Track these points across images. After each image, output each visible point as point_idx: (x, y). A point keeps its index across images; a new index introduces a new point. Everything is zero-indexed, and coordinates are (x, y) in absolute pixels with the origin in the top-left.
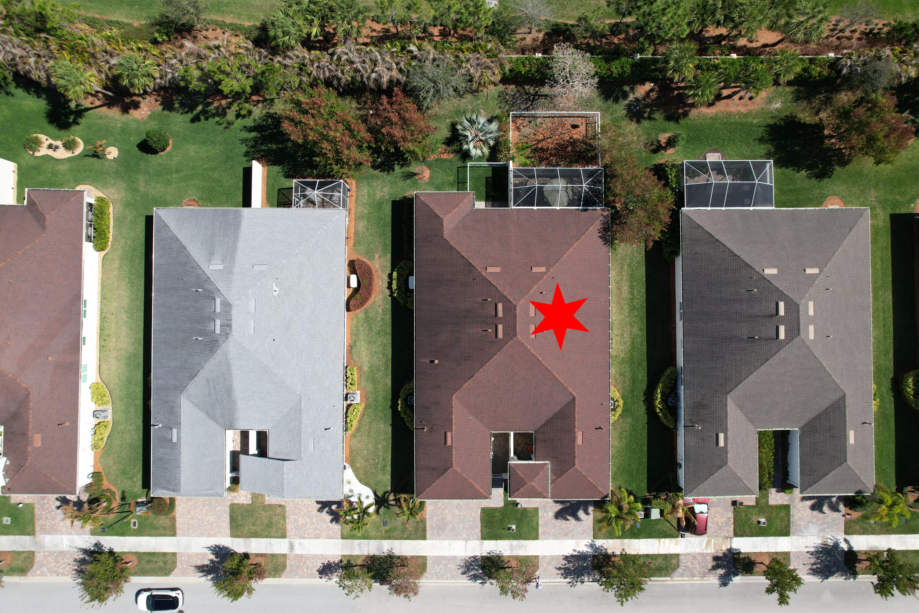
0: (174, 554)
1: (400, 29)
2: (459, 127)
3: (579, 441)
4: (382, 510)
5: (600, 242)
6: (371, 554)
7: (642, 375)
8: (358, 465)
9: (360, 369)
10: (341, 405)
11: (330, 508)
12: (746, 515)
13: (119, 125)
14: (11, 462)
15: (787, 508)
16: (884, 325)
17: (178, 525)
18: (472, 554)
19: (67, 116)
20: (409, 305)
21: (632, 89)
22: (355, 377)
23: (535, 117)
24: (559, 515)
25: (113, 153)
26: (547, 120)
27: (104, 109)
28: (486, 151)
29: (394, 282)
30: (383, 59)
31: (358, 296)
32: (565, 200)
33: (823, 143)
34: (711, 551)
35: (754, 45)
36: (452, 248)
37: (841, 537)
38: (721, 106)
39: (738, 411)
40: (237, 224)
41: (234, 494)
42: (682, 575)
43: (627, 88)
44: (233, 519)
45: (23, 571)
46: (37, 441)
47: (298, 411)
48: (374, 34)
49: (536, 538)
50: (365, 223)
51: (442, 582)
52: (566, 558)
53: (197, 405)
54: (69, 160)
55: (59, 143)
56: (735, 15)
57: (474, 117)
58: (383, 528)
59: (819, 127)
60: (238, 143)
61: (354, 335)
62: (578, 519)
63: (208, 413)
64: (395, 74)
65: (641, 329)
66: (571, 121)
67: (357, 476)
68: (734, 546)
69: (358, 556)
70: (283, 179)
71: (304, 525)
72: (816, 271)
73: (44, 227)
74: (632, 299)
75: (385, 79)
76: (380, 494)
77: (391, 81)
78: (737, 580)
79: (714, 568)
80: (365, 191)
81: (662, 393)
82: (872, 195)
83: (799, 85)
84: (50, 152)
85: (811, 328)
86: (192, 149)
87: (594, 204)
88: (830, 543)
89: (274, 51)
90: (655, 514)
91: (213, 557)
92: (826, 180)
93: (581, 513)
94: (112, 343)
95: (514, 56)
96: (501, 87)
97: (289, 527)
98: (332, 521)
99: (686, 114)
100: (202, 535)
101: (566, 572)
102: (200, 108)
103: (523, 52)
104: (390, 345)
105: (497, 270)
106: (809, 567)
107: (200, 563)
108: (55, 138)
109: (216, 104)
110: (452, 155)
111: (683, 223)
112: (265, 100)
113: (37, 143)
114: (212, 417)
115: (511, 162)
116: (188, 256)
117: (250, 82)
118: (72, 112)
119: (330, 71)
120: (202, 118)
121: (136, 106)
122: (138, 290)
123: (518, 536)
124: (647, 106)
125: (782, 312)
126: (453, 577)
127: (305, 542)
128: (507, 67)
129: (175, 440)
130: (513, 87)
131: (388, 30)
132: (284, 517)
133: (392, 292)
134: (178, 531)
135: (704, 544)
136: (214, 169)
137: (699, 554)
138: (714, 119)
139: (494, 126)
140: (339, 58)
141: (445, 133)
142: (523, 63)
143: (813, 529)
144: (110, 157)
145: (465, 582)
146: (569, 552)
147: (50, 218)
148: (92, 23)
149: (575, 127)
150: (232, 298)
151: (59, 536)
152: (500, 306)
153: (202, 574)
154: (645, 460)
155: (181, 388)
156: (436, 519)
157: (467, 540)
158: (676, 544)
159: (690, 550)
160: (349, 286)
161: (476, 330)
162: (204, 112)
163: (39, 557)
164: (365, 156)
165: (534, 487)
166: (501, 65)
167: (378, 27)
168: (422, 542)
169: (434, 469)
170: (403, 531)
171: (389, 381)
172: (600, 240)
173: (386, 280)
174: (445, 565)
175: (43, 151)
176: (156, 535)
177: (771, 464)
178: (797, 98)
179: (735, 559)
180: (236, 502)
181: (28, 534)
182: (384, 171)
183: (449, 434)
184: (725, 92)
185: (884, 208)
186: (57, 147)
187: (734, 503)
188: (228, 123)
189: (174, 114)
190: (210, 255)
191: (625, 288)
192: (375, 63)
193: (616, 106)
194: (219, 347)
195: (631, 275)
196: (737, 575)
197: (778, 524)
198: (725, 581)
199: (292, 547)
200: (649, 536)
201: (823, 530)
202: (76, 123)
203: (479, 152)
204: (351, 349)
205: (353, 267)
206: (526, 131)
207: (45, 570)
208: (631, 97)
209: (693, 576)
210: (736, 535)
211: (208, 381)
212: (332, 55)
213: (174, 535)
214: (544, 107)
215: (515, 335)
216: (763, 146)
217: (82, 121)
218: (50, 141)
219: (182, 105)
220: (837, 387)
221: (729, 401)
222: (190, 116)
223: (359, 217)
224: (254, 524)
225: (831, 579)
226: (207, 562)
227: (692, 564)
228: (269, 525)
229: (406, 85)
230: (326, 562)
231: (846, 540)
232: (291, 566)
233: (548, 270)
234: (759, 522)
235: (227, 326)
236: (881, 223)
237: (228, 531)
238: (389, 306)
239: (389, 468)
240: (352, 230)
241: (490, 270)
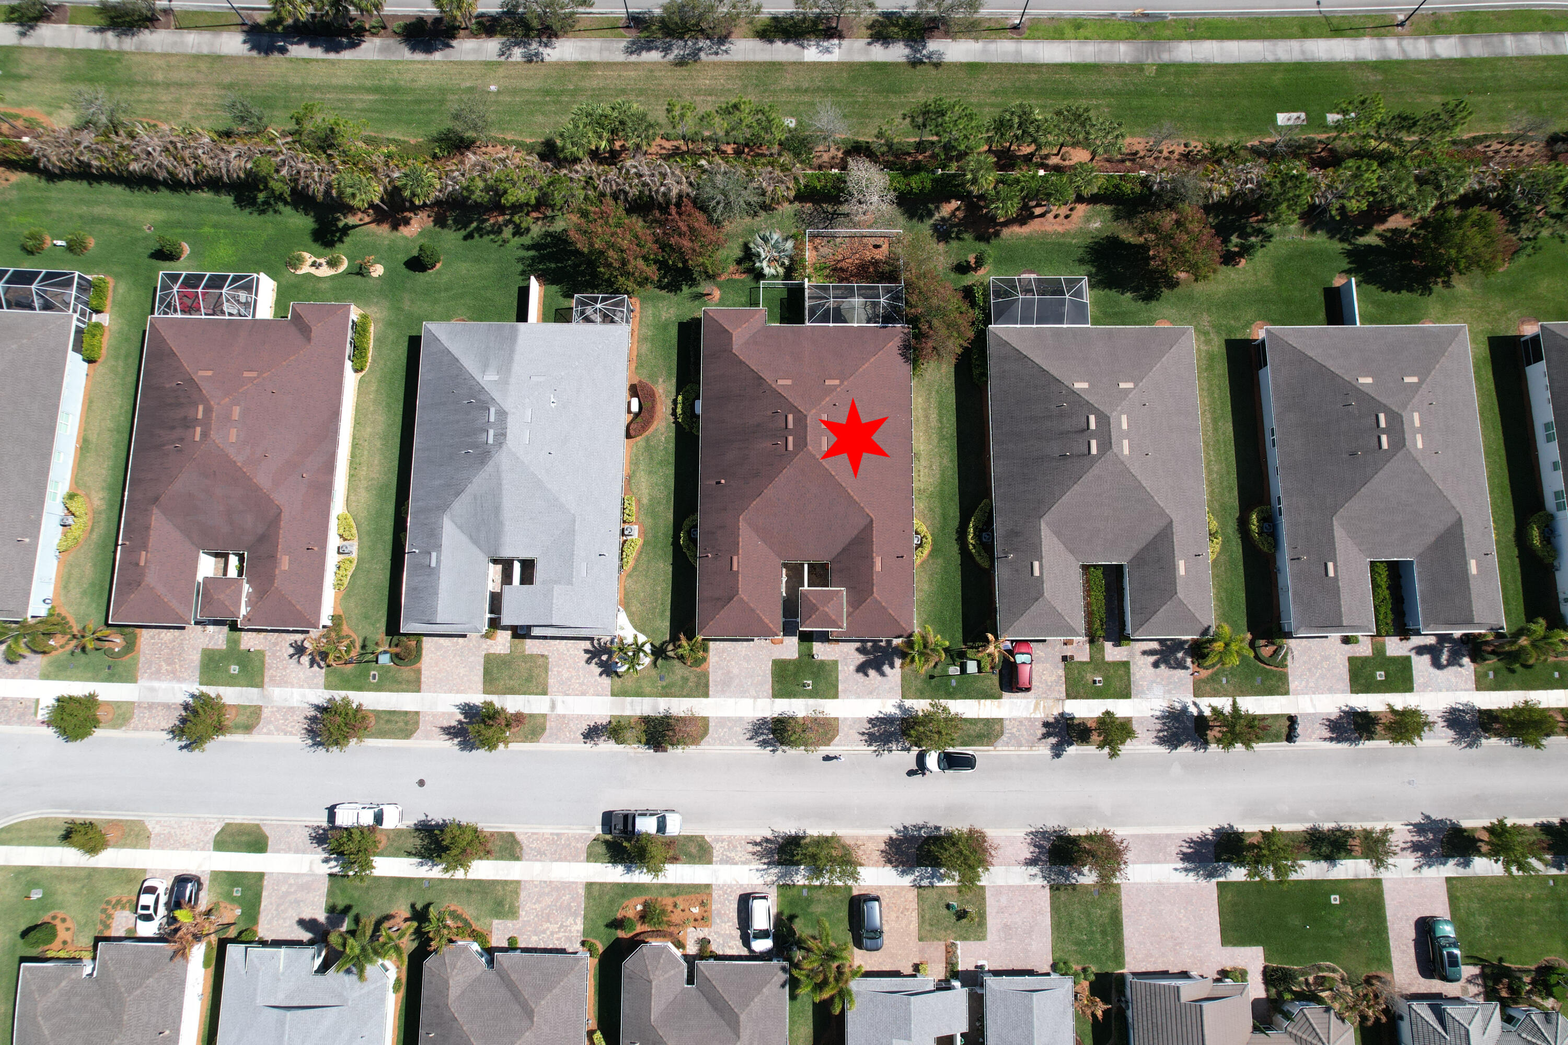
0: (417, 713)
1: (691, 147)
2: (752, 245)
3: (878, 566)
4: (660, 661)
5: (900, 360)
6: (645, 714)
7: (954, 511)
8: (634, 609)
9: (638, 501)
10: (617, 540)
11: (600, 659)
12: (1079, 673)
13: (386, 242)
14: (254, 589)
15: (1126, 664)
16: (1226, 459)
17: (423, 679)
18: (761, 715)
19: (333, 233)
20: (694, 431)
21: (937, 208)
22: (634, 508)
23: (834, 237)
24: (862, 669)
25: (378, 270)
26: (847, 240)
27: (373, 226)
28: (781, 271)
29: (679, 406)
30: (673, 173)
31: (639, 419)
32: (864, 317)
33: (1148, 264)
34: (1041, 715)
35: (1067, 163)
36: (741, 362)
37: (1189, 699)
38: (1033, 227)
39: (1055, 539)
40: (513, 338)
41: (489, 642)
42: (1007, 744)
43: (931, 206)
44: (487, 672)
45: (248, 728)
46: (285, 563)
47: (572, 532)
48: (664, 152)
49: (836, 696)
50: (649, 345)
51: (727, 749)
52: (870, 721)
53: (460, 527)
54: (332, 278)
55: (322, 261)
56: (1032, 130)
57: (768, 234)
58: (660, 684)
59: (1144, 248)
60: (514, 262)
61: (634, 463)
62: (883, 674)
63: (471, 537)
64: (685, 187)
65: (951, 461)
66: (873, 241)
67: (632, 621)
68: (1068, 709)
69: (630, 717)
70: (561, 299)
71: (569, 679)
72: (1130, 385)
73: (309, 339)
74: (941, 429)
75: (674, 192)
76: (657, 644)
77: (680, 196)
78: (1072, 750)
79: (1045, 736)
80: (650, 312)
81: (975, 528)
82: (1206, 320)
83: (1118, 204)
84: (313, 270)
85: (1126, 443)
86: (463, 268)
87: (894, 321)
88: (1178, 706)
89: (560, 163)
90: (972, 667)
91: (461, 717)
92: (1153, 303)
93: (886, 668)
94: (363, 472)
95: (809, 172)
96: (797, 205)
97: (551, 681)
98: (601, 674)
99: (997, 234)
100: (450, 691)
101: (871, 739)
102: (474, 225)
103: (820, 167)
104: (672, 476)
105: (788, 382)
106: (1155, 734)
107: (446, 724)
108: (319, 256)
109: (492, 221)
110: (744, 276)
111: (990, 341)
112: (546, 217)
113: (300, 260)
114: (475, 541)
115: (806, 280)
116: (461, 368)
117: (534, 194)
118: (338, 230)
119: (618, 184)
120: (476, 235)
121: (407, 222)
122: (395, 415)
123: (814, 694)
124: (952, 226)
125: (1093, 426)
126: (739, 743)
127: (569, 699)
128: (802, 181)
129: (433, 564)
130: (809, 205)
131: (678, 148)
132: (546, 670)
133: (676, 418)
134: (423, 686)
135: (1032, 706)
136: (485, 288)
137: (1026, 719)
138: (1028, 238)
139: (789, 244)
140: (628, 171)
141: (738, 253)
142: (818, 179)
143: (1158, 690)
144: (375, 275)
145: (752, 748)
146: (874, 713)
147: (316, 331)
148: (368, 141)
149: (877, 247)
150: (508, 406)
151: (289, 690)
152: (790, 417)
153: (447, 737)
154: (959, 606)
155: (443, 507)
156: (720, 672)
157: (755, 698)
158: (999, 707)
159: (1016, 714)
160: (629, 411)
161: (767, 444)
162: (478, 229)
163: (266, 713)
164: (652, 271)
165: (827, 614)
166: (796, 179)
167: (668, 145)
168: (704, 700)
169: (718, 599)
170: (682, 687)
171: (670, 516)
172: (900, 358)
173: (670, 405)
174: (730, 728)
175: (305, 269)
176: (397, 691)
177: (1103, 611)
178: (1117, 218)
179: (1068, 726)
180: (492, 651)
181: (257, 686)
182: (670, 291)
183: (735, 558)
184: (1038, 211)
185: (1218, 333)
186: (320, 265)
187: (1064, 658)
188: (504, 241)
189: (446, 231)
190: (485, 368)
191: (934, 416)
192: (664, 176)
193: (920, 225)
194: (490, 458)
195: (940, 402)
196: (1071, 744)
197: (1117, 684)
198: (1057, 752)
199: (553, 706)
200: (967, 696)
201: (1169, 692)
202: (341, 240)
203: (773, 271)
204: (629, 480)
205: (634, 391)
206: (824, 251)
207: (272, 728)
208: (937, 216)
209: (1020, 745)
210: (1069, 696)
211: (475, 498)
212: (620, 169)
213: (418, 690)
214: (842, 225)
215: (806, 445)
216: (1084, 267)
217: (346, 239)
218: (313, 259)
219: (455, 221)
220: (1162, 513)
221: (1043, 526)
222: (463, 233)
223: (643, 339)
224: (511, 678)
225: (1181, 750)
226: (454, 723)
227: (1019, 730)
228: (529, 679)
229: (696, 198)
230: (592, 724)
231: (1195, 704)
232: (551, 728)
233: (842, 383)
234: (1094, 682)
235: (501, 435)
236: (1216, 349)
237: (480, 686)
238: (673, 434)
239: (668, 613)
240: (635, 353)
241: (780, 382)
